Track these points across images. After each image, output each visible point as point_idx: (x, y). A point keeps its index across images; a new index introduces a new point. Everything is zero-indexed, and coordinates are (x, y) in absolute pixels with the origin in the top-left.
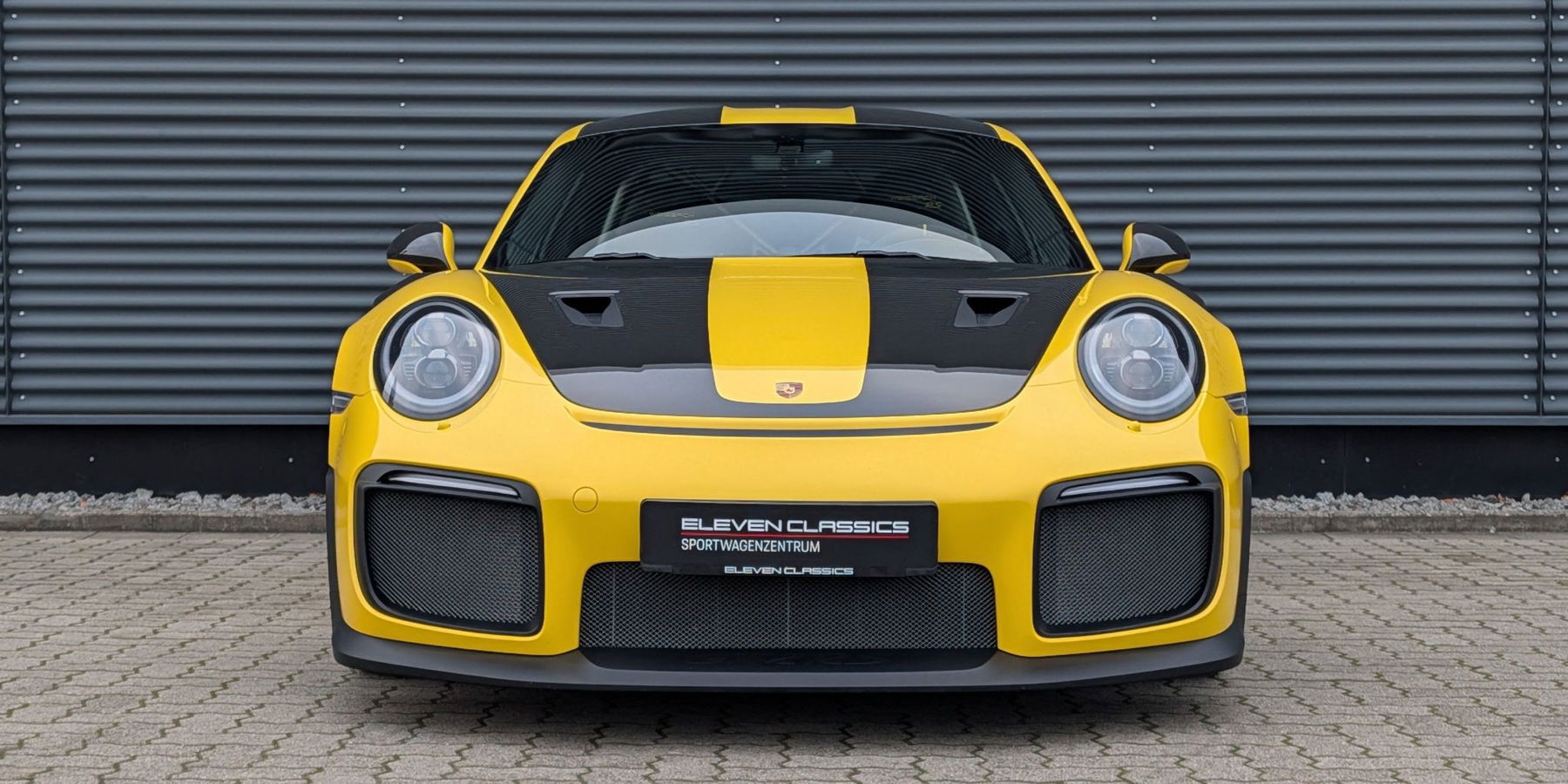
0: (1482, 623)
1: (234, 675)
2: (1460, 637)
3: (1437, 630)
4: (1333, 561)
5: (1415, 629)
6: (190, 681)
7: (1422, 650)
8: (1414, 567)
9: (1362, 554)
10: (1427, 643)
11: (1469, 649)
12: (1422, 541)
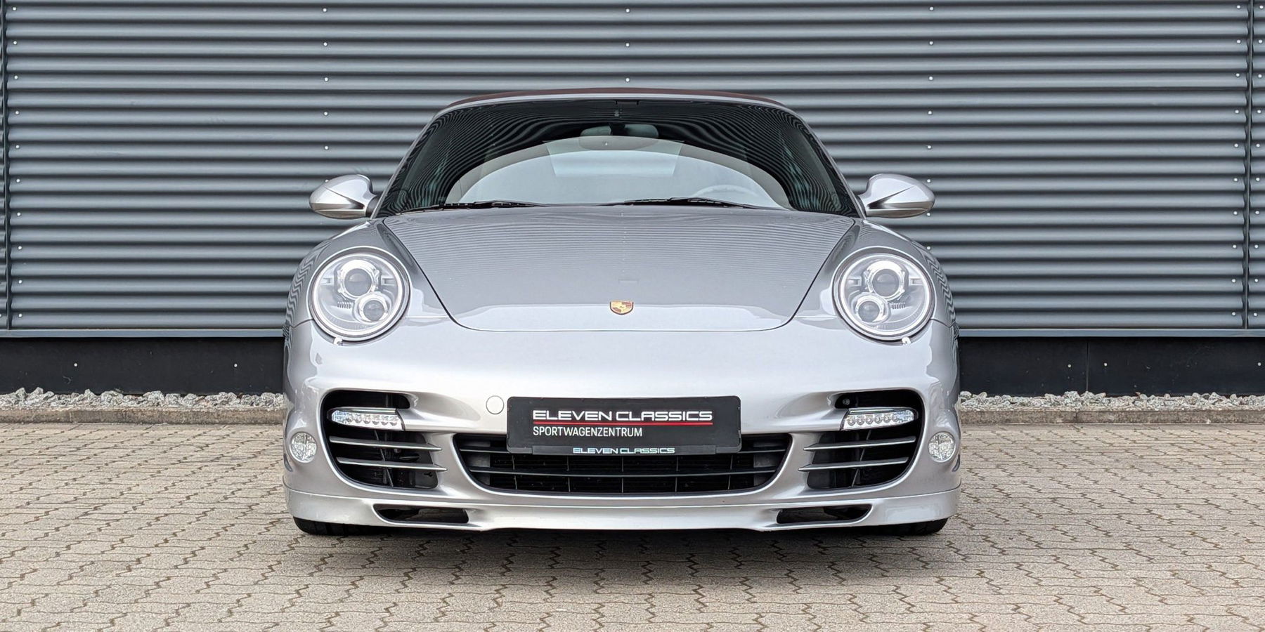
0: (1207, 501)
1: (200, 544)
2: (1190, 512)
3: (1171, 507)
4: (1082, 448)
5: (1153, 506)
6: (165, 549)
7: (1161, 523)
8: (1148, 453)
9: (1104, 442)
10: (1164, 517)
11: (1198, 522)
12: (1152, 431)
